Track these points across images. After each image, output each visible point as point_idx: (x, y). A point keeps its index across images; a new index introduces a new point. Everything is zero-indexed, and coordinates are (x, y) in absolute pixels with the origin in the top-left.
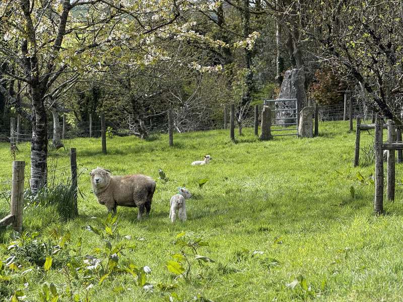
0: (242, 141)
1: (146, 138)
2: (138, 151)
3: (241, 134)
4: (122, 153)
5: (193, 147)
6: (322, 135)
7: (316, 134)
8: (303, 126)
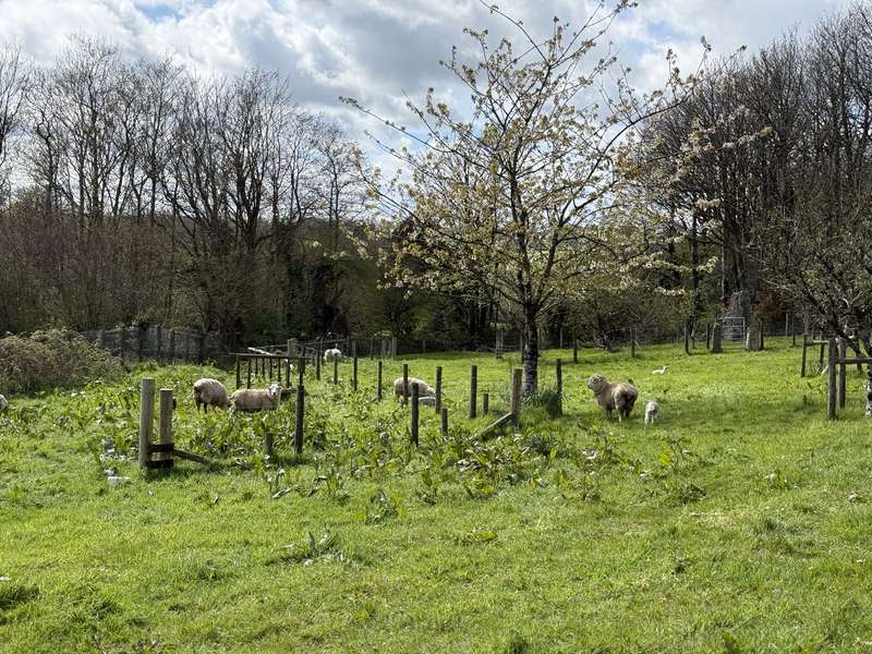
0: (696, 354)
1: (610, 350)
2: (604, 361)
3: (694, 348)
4: (591, 363)
5: (652, 359)
6: (767, 349)
7: (762, 348)
8: (750, 341)
